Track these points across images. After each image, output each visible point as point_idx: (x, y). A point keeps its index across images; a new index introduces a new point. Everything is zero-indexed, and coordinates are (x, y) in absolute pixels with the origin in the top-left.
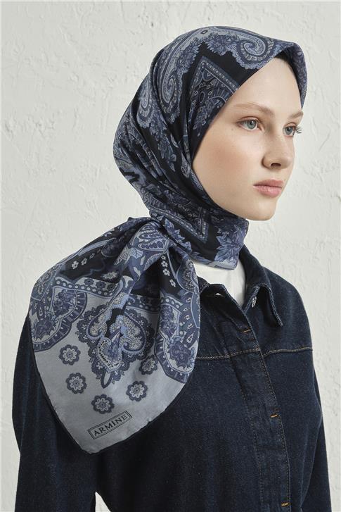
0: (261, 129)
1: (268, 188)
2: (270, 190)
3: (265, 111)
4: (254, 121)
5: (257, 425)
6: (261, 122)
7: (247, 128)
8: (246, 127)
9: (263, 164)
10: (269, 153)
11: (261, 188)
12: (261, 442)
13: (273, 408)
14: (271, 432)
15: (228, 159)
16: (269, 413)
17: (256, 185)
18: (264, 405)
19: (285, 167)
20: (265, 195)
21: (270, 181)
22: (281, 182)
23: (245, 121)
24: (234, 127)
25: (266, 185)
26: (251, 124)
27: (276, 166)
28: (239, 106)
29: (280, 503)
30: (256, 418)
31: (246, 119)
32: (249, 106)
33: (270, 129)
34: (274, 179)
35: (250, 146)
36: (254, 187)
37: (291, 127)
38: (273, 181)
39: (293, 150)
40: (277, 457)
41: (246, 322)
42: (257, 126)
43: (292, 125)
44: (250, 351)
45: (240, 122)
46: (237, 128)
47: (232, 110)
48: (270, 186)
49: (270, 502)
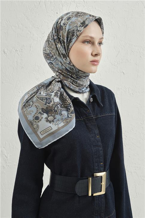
1: (94, 63)
2: (95, 63)
3: (92, 38)
4: (89, 41)
5: (93, 139)
8: (86, 43)
9: (92, 54)
11: (92, 63)
12: (94, 144)
13: (97, 134)
15: (81, 54)
17: (90, 62)
19: (99, 55)
20: (94, 65)
22: (98, 60)
24: (82, 43)
25: (94, 62)
27: (96, 55)
28: (83, 36)
29: (100, 163)
31: (86, 41)
32: (87, 36)
33: (93, 44)
34: (96, 59)
35: (88, 49)
36: (91, 62)
39: (101, 50)
41: (88, 108)
42: (89, 43)
43: (100, 42)
44: (90, 117)
45: (84, 42)
46: (83, 44)
47: (81, 38)
48: (95, 62)
49: (97, 163)
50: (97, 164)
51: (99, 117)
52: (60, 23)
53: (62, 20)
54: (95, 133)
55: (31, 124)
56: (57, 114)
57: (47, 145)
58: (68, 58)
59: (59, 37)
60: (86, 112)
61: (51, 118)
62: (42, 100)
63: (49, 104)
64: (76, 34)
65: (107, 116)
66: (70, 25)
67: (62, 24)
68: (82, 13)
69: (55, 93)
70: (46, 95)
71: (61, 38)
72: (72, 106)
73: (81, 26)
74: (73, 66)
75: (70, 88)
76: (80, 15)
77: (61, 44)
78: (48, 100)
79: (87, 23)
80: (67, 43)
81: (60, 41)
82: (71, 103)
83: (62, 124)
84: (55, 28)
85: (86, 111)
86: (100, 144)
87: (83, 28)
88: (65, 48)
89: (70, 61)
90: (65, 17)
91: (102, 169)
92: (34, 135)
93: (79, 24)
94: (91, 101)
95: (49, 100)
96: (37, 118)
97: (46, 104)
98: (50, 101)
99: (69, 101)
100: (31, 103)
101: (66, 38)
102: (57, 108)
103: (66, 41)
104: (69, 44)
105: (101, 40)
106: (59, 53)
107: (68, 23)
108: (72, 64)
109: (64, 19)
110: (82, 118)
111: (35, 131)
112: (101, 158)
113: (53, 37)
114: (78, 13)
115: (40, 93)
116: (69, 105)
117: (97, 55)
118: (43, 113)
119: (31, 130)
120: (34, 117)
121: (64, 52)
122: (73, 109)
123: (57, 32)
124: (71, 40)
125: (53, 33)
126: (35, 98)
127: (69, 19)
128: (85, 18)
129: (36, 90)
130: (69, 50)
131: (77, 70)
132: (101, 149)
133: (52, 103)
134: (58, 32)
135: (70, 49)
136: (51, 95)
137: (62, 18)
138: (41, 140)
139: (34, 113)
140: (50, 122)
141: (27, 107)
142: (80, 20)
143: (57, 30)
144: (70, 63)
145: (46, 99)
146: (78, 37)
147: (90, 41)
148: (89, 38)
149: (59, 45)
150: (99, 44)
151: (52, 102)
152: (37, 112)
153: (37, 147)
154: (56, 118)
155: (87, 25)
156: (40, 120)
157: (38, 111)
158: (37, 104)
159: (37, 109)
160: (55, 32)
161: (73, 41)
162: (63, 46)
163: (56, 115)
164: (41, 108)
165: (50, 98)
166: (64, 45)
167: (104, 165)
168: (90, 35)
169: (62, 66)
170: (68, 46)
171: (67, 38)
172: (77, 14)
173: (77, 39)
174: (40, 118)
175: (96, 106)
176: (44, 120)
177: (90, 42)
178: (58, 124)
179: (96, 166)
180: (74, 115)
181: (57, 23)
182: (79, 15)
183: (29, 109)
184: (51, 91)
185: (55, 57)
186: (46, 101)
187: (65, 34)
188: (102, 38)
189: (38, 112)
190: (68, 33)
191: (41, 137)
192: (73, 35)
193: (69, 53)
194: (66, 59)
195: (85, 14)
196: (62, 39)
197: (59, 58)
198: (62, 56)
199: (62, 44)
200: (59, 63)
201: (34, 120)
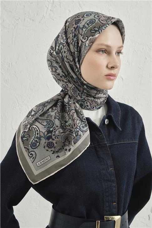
1: (110, 77)
2: (112, 78)
3: (108, 46)
4: (104, 50)
6: (106, 50)
8: (101, 53)
9: (107, 67)
11: (107, 77)
13: (111, 166)
15: (95, 66)
17: (106, 76)
19: (116, 68)
20: (109, 80)
22: (115, 74)
23: (100, 51)
24: (95, 53)
25: (109, 76)
26: (103, 52)
27: (112, 68)
28: (97, 44)
29: (113, 203)
32: (102, 45)
35: (103, 60)
36: (106, 77)
37: (119, 52)
38: (112, 74)
39: (120, 61)
41: (101, 132)
42: (105, 52)
44: (102, 143)
45: (98, 51)
46: (97, 53)
47: (95, 46)
48: (111, 76)
50: (107, 203)
51: (115, 144)
54: (107, 164)
65: (126, 143)
85: (98, 135)
86: (113, 178)
91: (115, 211)
94: (106, 123)
105: (120, 49)
112: (114, 196)
117: (114, 67)
132: (114, 185)
148: (104, 47)
150: (117, 54)
168: (106, 43)
175: (112, 131)
179: (107, 207)
188: (122, 47)
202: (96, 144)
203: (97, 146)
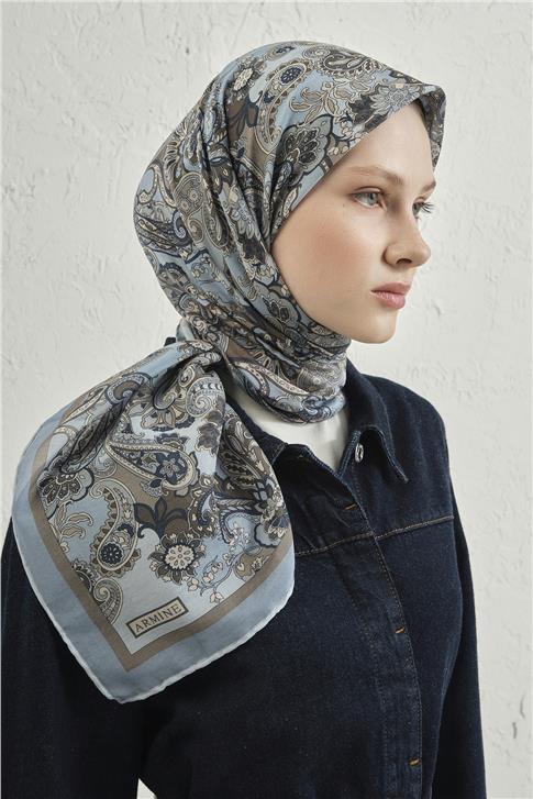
0: (381, 205)
1: (389, 296)
2: (393, 297)
3: (394, 179)
4: (376, 193)
6: (384, 195)
7: (366, 204)
8: (365, 202)
9: (384, 258)
10: (393, 243)
11: (381, 296)
12: (385, 671)
13: (397, 620)
14: (397, 654)
15: (335, 250)
16: (393, 626)
17: (375, 291)
18: (386, 615)
20: (387, 306)
21: (396, 285)
23: (364, 193)
24: (344, 201)
25: (389, 292)
26: (372, 198)
27: (405, 262)
28: (357, 170)
29: (409, 759)
30: (376, 636)
31: (365, 190)
32: (372, 171)
33: (394, 207)
34: (400, 281)
35: (368, 230)
36: (375, 294)
38: (400, 285)
40: (407, 692)
41: (348, 494)
42: (378, 202)
43: (420, 200)
44: (354, 538)
45: (357, 194)
46: (351, 203)
47: (344, 177)
48: (393, 293)
49: (396, 760)
51: (396, 535)
52: (245, 88)
53: (255, 76)
55: (80, 579)
56: (212, 534)
57: (160, 688)
58: (269, 260)
59: (234, 153)
60: (339, 513)
61: (178, 556)
62: (139, 462)
63: (173, 481)
64: (321, 155)
66: (296, 107)
67: (254, 96)
68: (353, 55)
69: (202, 429)
70: (159, 440)
71: (246, 160)
72: (276, 486)
73: (349, 119)
74: (291, 298)
75: (267, 397)
76: (344, 67)
77: (243, 191)
78: (169, 462)
79: (379, 106)
80: (273, 190)
81: (237, 173)
82: (272, 474)
83: (232, 584)
84: (215, 109)
85: (340, 508)
87: (360, 127)
88: (258, 212)
89: (279, 275)
90: (272, 66)
91: (417, 789)
92: (96, 635)
93: (342, 107)
94: (357, 459)
95: (173, 461)
96: (110, 554)
97: (155, 484)
98: (176, 469)
99: (263, 464)
100: (84, 479)
101: (270, 167)
102: (211, 504)
103: (267, 179)
104: (282, 196)
106: (226, 231)
107: (285, 94)
108: (284, 292)
109: (266, 71)
110: (321, 541)
111: (101, 616)
113: (199, 147)
114: (335, 53)
115: (129, 429)
116: (264, 482)
117: (409, 261)
118: (140, 530)
119: (78, 611)
120: (96, 547)
121: (253, 230)
122: (281, 502)
123: (227, 128)
124: (293, 175)
125: (201, 129)
126: (107, 452)
127: (291, 74)
128: (372, 84)
129: (103, 407)
130: (278, 221)
131: (305, 320)
132: (413, 690)
133: (190, 477)
134: (233, 131)
135: (285, 220)
136: (184, 440)
137: (254, 66)
138: (131, 661)
139: (95, 530)
140: (176, 575)
141: (63, 494)
142: (349, 88)
143: (227, 121)
144: (274, 283)
145: (160, 457)
146: (331, 166)
147: (383, 193)
148: (381, 182)
149: (230, 195)
151: (191, 472)
152: (111, 524)
153: (109, 696)
154: (202, 554)
155: (380, 119)
156: (128, 565)
157: (114, 516)
158: (111, 484)
159: (114, 506)
160: (218, 129)
161: (307, 183)
162: (251, 199)
163: (207, 540)
164: (133, 500)
165: (176, 456)
166: (258, 199)
167: (424, 768)
169: (231, 292)
170: (275, 207)
171: (278, 166)
172: (331, 60)
173: (327, 175)
174: (127, 556)
176: (144, 568)
177: (382, 196)
178: (213, 585)
180: (286, 534)
181: (230, 84)
182: (340, 66)
183: (72, 509)
184: (178, 414)
185: (199, 245)
186: (159, 469)
187: (270, 148)
189: (118, 522)
190: (286, 143)
191: (134, 645)
192: (308, 158)
193: (274, 237)
194: (258, 265)
195: (366, 63)
196: (249, 165)
197: (219, 253)
198: (239, 247)
199: (249, 192)
200: (221, 277)
201: (95, 561)
202: (333, 540)
203: (340, 550)
